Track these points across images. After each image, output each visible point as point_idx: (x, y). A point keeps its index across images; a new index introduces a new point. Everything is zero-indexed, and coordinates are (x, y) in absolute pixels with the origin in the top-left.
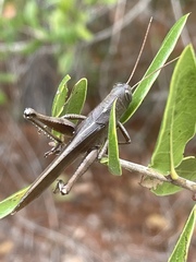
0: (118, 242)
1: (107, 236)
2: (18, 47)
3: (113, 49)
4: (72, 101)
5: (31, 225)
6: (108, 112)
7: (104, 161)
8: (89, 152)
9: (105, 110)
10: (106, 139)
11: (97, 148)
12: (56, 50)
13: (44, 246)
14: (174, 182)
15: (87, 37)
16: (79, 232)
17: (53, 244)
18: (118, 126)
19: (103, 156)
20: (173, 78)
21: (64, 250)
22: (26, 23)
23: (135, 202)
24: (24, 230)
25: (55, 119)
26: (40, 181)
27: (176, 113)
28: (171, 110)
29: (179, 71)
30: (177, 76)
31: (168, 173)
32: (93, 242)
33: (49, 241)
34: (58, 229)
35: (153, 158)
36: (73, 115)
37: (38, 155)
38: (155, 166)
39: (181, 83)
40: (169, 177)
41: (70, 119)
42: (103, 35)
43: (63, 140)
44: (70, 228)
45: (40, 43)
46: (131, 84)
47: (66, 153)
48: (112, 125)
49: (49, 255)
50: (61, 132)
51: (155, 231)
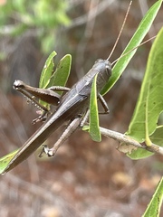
0: (89, 195)
1: (80, 190)
2: (8, 30)
3: (88, 33)
4: (58, 74)
5: (16, 180)
6: (90, 85)
7: (85, 128)
8: (72, 120)
9: (87, 83)
10: (87, 109)
11: (79, 116)
12: (39, 33)
13: (26, 198)
14: (148, 148)
15: (67, 22)
16: (56, 186)
17: (34, 196)
18: (98, 97)
19: (85, 124)
20: (150, 55)
21: (43, 201)
22: (15, 10)
23: (103, 162)
24: (10, 184)
25: (41, 90)
26: (28, 145)
27: (151, 87)
28: (147, 84)
29: (155, 49)
30: (154, 54)
31: (143, 140)
32: (67, 195)
33: (31, 193)
34: (39, 183)
35: (130, 127)
36: (58, 87)
37: (23, 122)
38: (131, 134)
39: (157, 59)
40: (144, 144)
41: (55, 90)
42: (80, 21)
43: (49, 109)
44: (48, 183)
45: (27, 27)
46: (111, 61)
47: (51, 121)
48: (93, 97)
49: (30, 205)
50: (48, 102)
51: (120, 186)
